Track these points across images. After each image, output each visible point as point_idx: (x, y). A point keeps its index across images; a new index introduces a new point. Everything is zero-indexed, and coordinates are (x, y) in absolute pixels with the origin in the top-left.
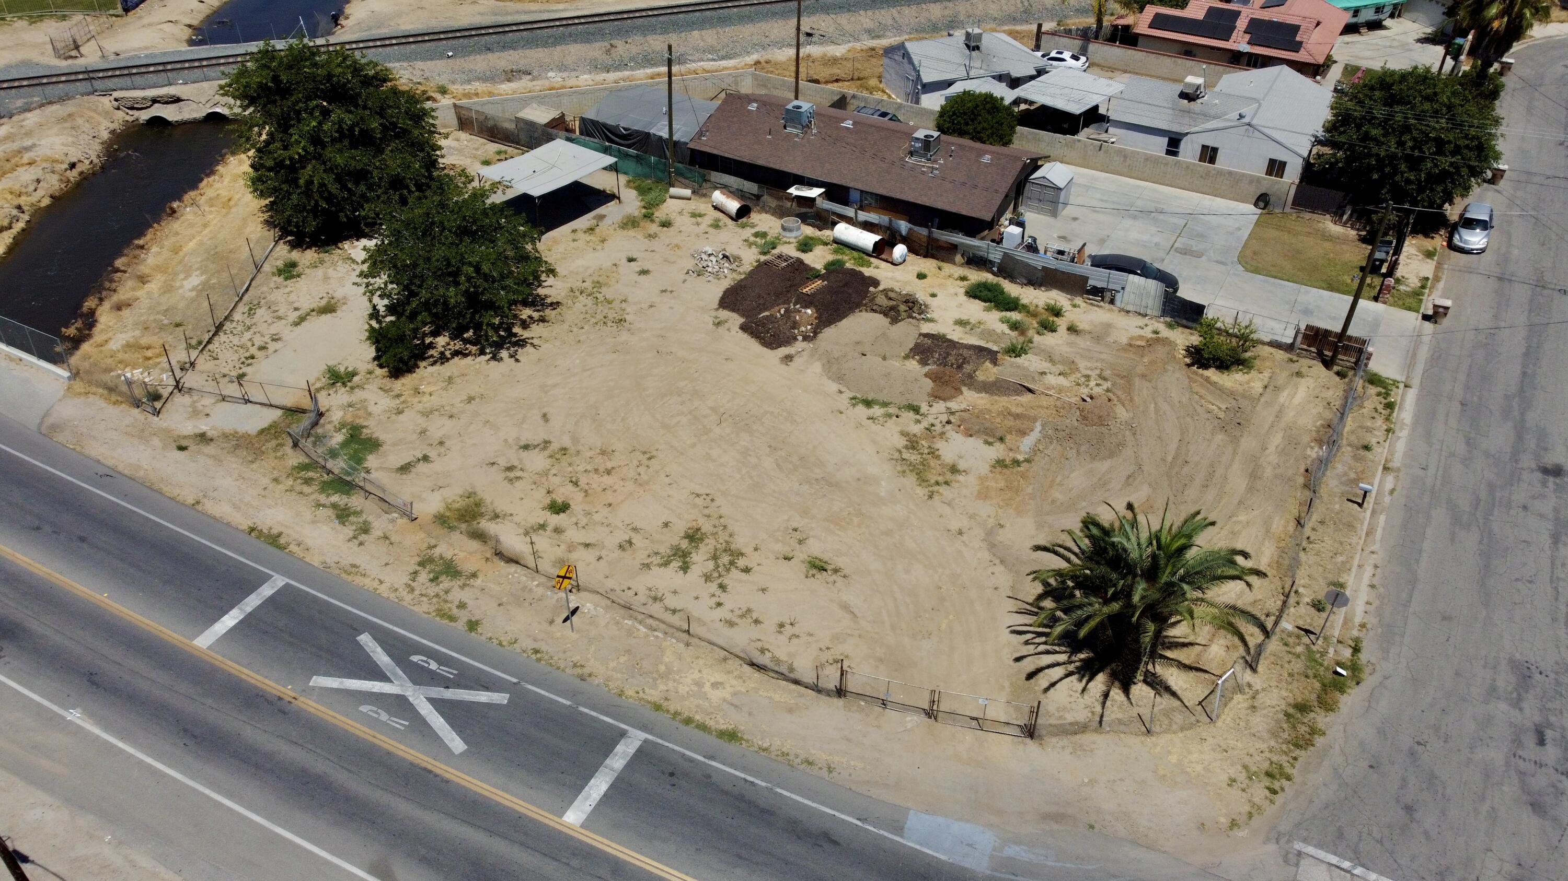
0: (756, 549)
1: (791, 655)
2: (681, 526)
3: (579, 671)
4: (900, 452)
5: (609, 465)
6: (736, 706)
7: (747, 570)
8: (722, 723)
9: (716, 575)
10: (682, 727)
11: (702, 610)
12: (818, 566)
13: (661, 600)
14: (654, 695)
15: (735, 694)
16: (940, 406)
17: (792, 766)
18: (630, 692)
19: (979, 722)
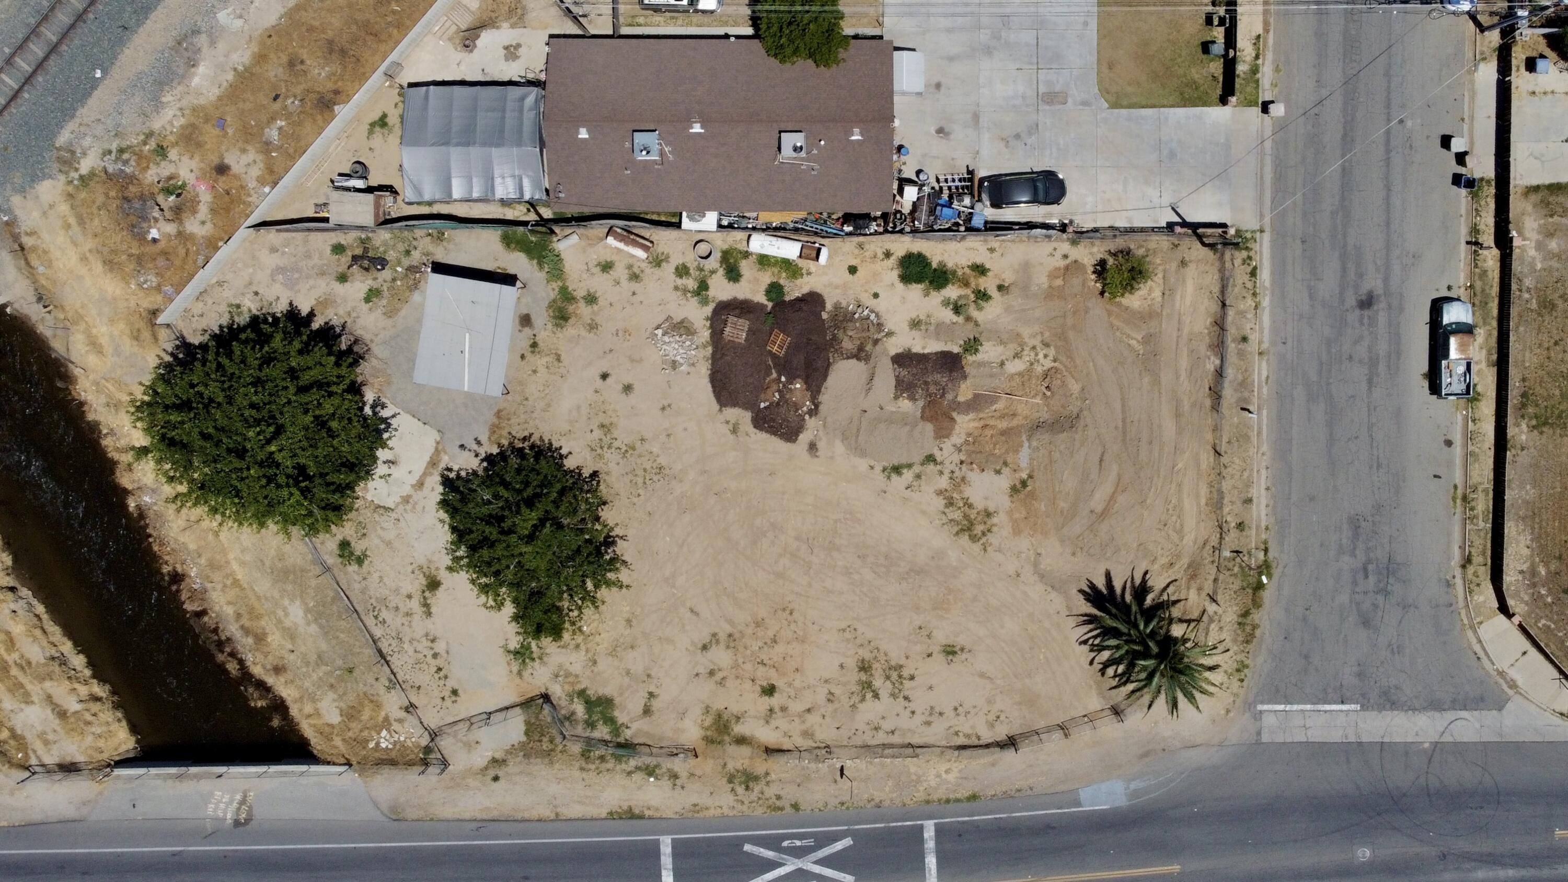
0: (907, 658)
1: (972, 727)
2: (851, 663)
3: (873, 803)
4: (944, 513)
5: (770, 633)
6: (965, 778)
7: (912, 678)
8: (963, 793)
9: (897, 691)
10: (948, 806)
11: (905, 722)
12: (950, 651)
13: (880, 728)
14: (920, 795)
15: (960, 771)
16: (947, 445)
17: (1012, 797)
18: (908, 802)
19: (1090, 718)
